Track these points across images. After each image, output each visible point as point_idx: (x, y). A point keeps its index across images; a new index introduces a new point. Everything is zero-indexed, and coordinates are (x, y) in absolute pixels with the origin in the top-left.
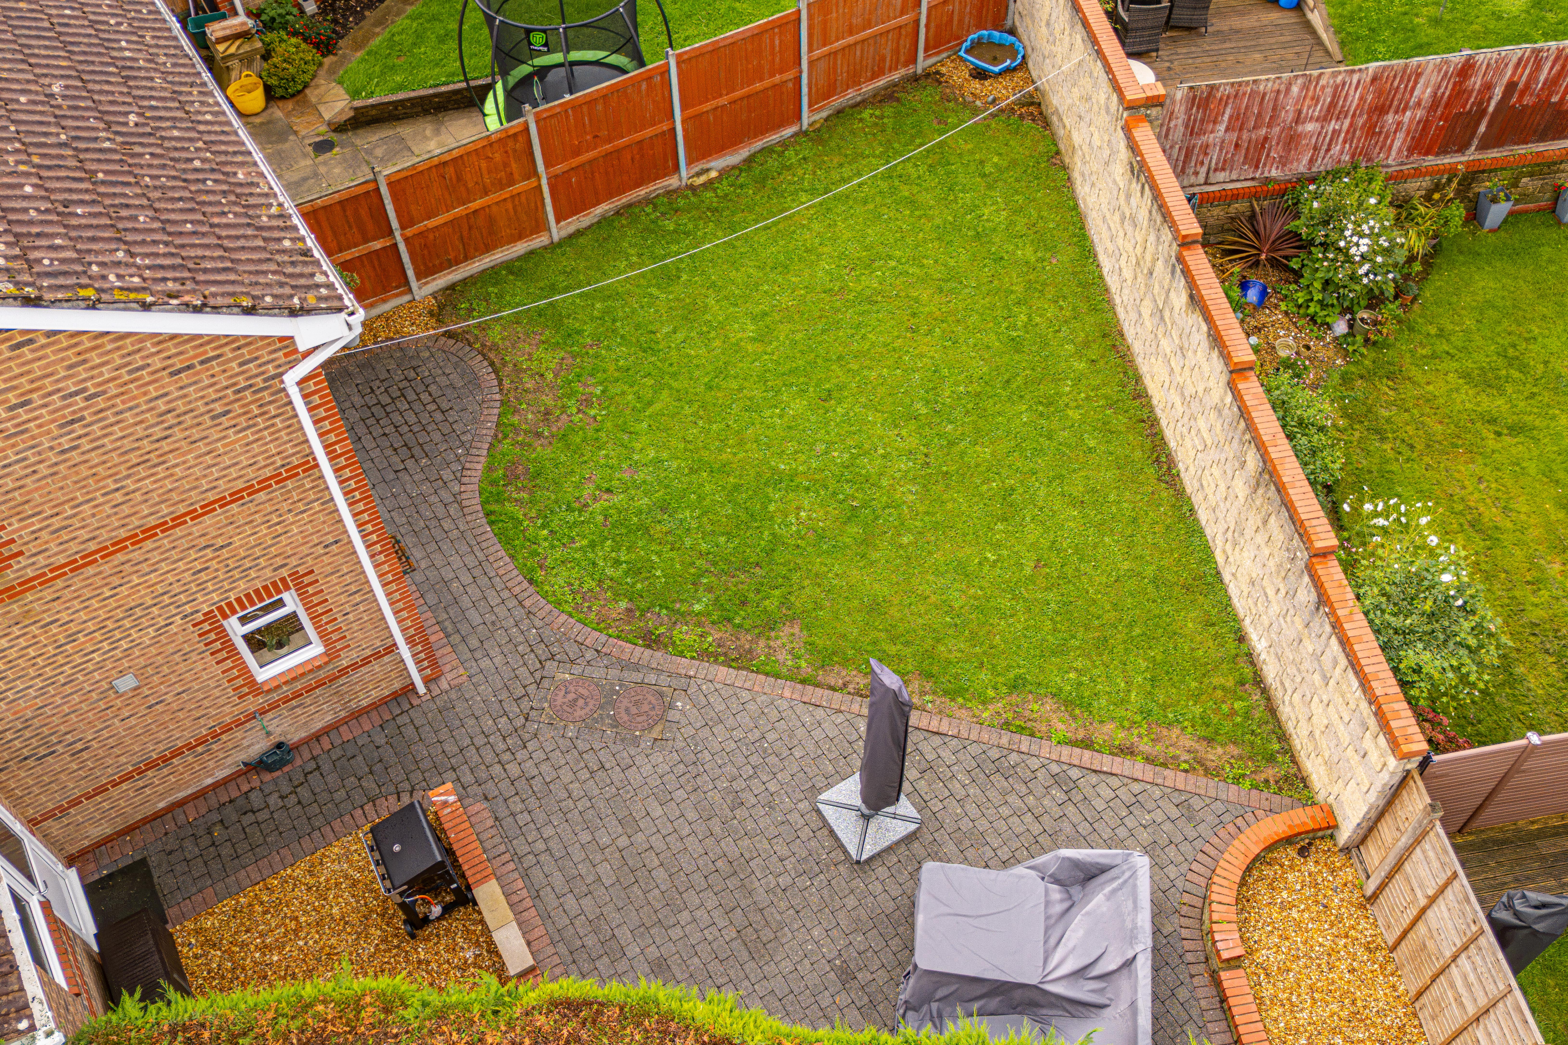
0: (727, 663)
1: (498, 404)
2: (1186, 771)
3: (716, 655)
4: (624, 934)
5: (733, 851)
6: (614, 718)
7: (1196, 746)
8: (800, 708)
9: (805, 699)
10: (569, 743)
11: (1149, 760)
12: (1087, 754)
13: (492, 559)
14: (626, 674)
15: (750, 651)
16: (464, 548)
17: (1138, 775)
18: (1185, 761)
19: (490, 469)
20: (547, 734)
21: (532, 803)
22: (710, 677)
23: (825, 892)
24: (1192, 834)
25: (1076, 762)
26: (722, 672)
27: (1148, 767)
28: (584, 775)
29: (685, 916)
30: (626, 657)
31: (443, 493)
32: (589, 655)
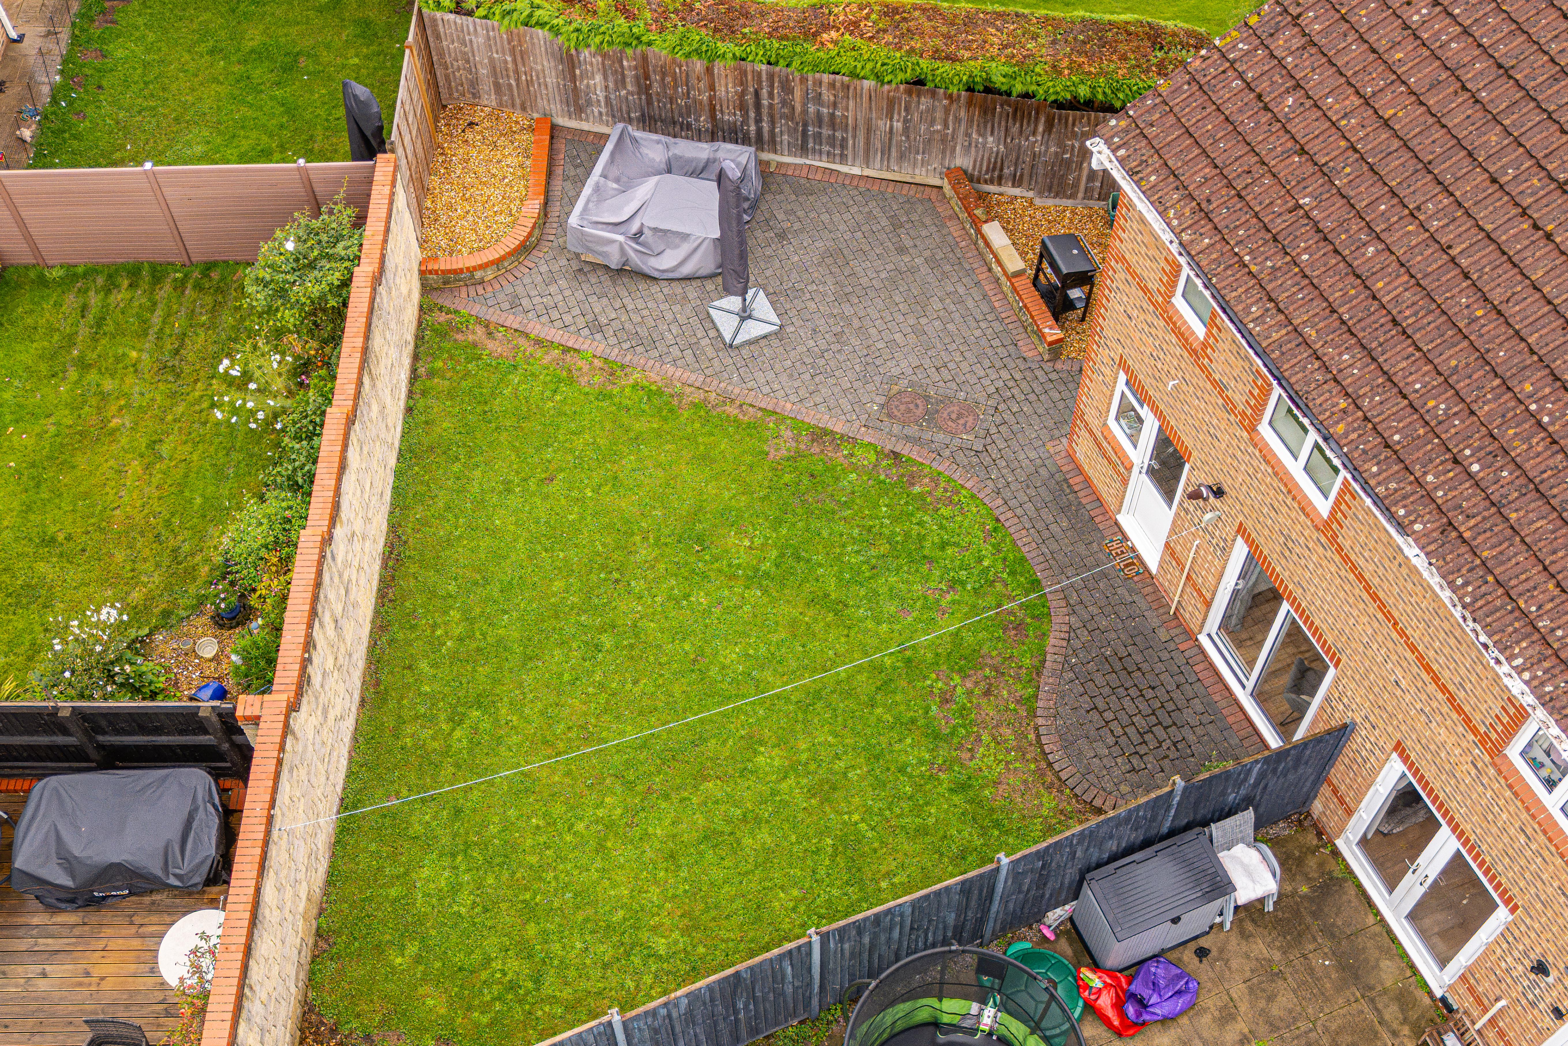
0: (833, 433)
2: (503, 326)
3: (841, 440)
4: (925, 270)
5: (846, 306)
6: (927, 402)
7: (486, 342)
8: (780, 394)
9: (775, 400)
10: (963, 388)
12: (570, 344)
15: (813, 441)
18: (499, 332)
19: (1042, 637)
20: (980, 396)
21: (990, 352)
22: (848, 425)
23: (785, 279)
25: (581, 339)
26: (839, 428)
27: (528, 331)
28: (951, 365)
30: (916, 448)
32: (947, 453)
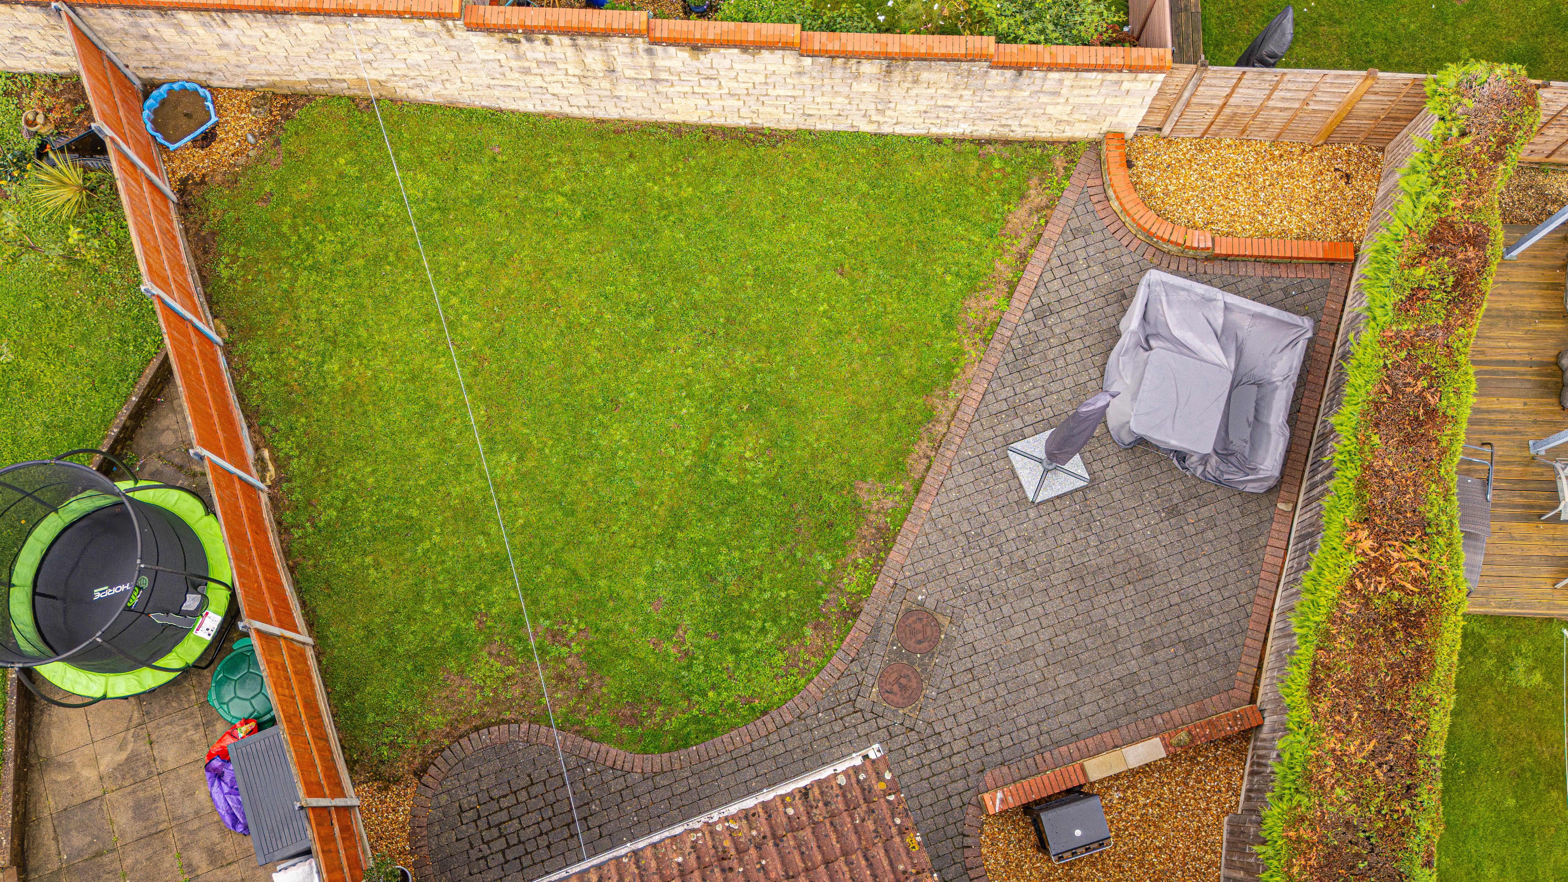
0: (888, 550)
1: (535, 727)
2: (1047, 222)
3: (878, 558)
4: (1119, 671)
5: (1064, 576)
6: (924, 654)
7: (1026, 207)
8: (943, 498)
9: (935, 493)
10: (942, 696)
11: (1034, 245)
12: (1020, 288)
13: (731, 747)
14: (881, 639)
15: (878, 529)
16: (713, 773)
17: (1045, 257)
18: (1039, 219)
19: (619, 741)
20: (930, 713)
21: (993, 732)
22: (898, 567)
23: (1107, 512)
24: (1099, 236)
25: (1027, 299)
26: (895, 557)
27: (1039, 247)
28: (975, 686)
29: (1111, 622)
30: (864, 637)
31: (639, 791)
32: (855, 668)
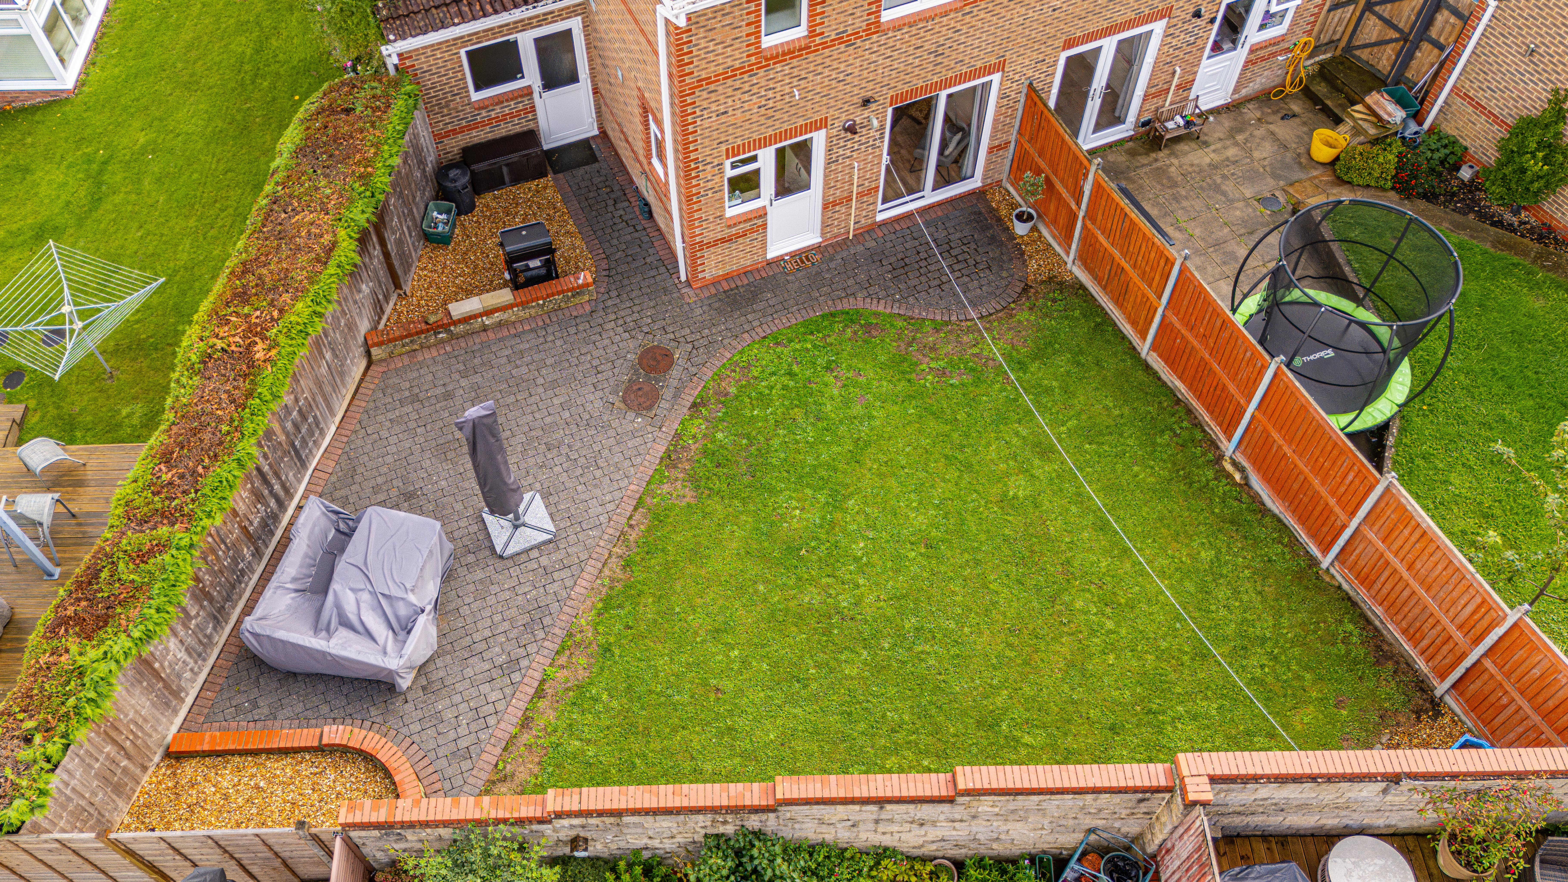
0: (667, 452)
1: (946, 319)
2: (496, 765)
3: (675, 445)
4: (476, 378)
6: (636, 382)
8: (618, 495)
9: (625, 498)
10: (622, 355)
11: (513, 738)
12: (531, 691)
13: (790, 315)
14: (672, 390)
15: (675, 467)
17: (502, 725)
18: (505, 767)
19: (877, 314)
20: (632, 344)
21: (582, 335)
22: (658, 440)
24: (441, 752)
25: (525, 680)
26: (660, 449)
28: (596, 363)
30: (687, 391)
31: (856, 287)
